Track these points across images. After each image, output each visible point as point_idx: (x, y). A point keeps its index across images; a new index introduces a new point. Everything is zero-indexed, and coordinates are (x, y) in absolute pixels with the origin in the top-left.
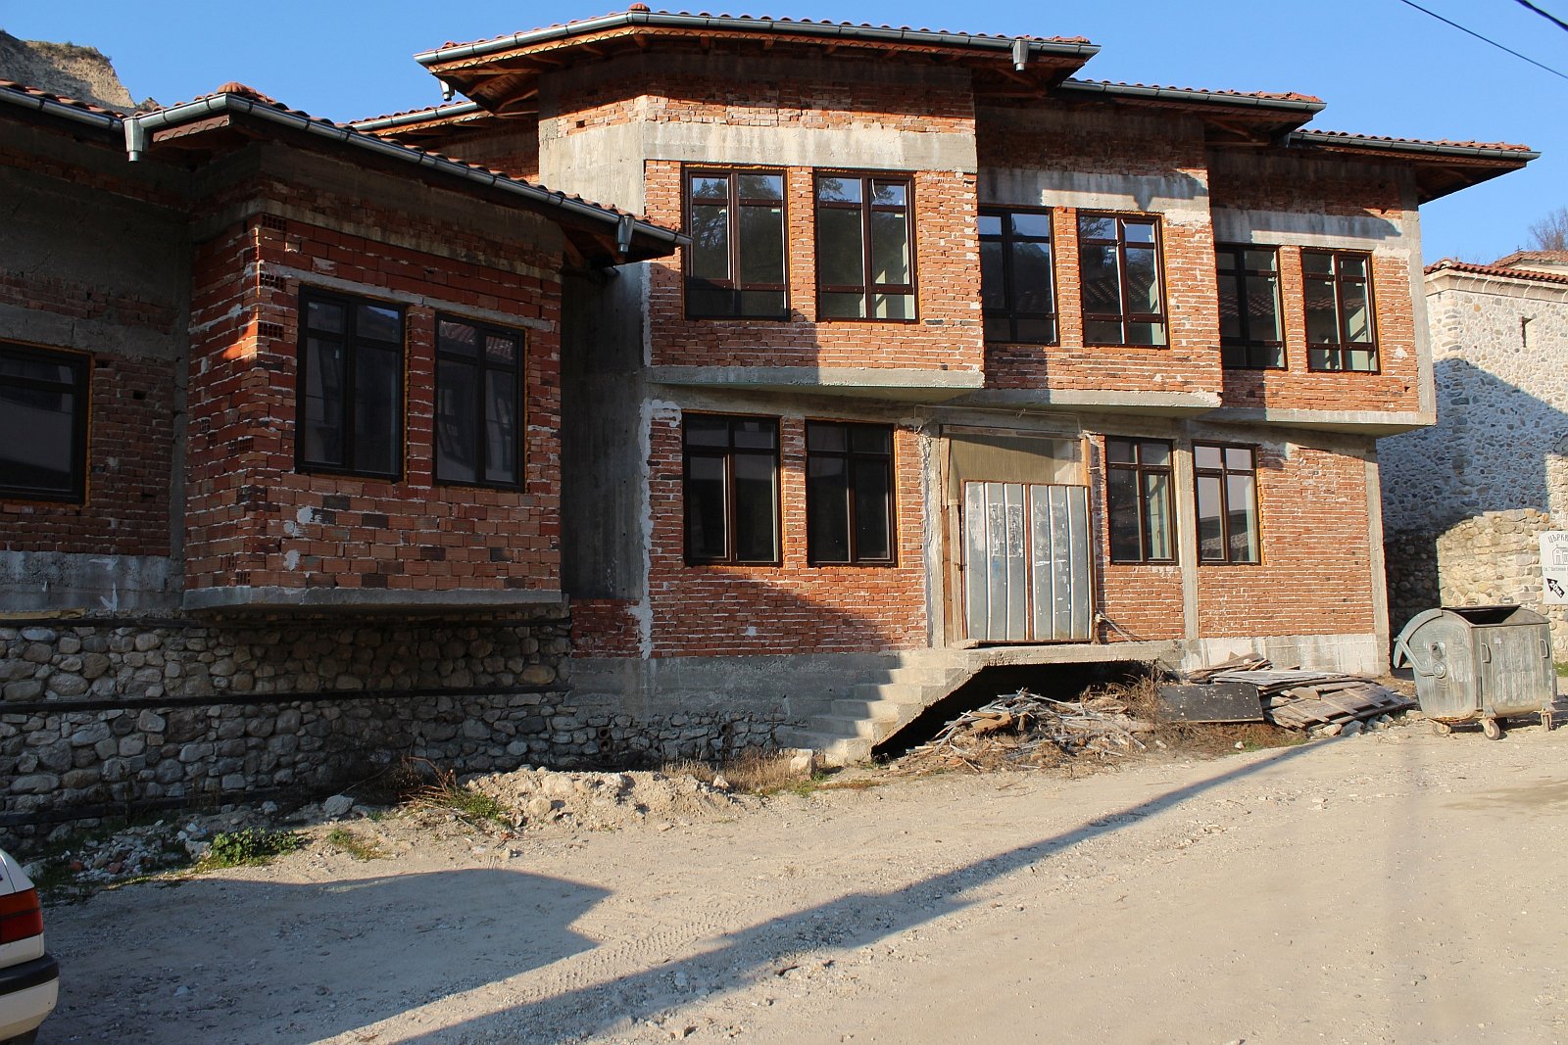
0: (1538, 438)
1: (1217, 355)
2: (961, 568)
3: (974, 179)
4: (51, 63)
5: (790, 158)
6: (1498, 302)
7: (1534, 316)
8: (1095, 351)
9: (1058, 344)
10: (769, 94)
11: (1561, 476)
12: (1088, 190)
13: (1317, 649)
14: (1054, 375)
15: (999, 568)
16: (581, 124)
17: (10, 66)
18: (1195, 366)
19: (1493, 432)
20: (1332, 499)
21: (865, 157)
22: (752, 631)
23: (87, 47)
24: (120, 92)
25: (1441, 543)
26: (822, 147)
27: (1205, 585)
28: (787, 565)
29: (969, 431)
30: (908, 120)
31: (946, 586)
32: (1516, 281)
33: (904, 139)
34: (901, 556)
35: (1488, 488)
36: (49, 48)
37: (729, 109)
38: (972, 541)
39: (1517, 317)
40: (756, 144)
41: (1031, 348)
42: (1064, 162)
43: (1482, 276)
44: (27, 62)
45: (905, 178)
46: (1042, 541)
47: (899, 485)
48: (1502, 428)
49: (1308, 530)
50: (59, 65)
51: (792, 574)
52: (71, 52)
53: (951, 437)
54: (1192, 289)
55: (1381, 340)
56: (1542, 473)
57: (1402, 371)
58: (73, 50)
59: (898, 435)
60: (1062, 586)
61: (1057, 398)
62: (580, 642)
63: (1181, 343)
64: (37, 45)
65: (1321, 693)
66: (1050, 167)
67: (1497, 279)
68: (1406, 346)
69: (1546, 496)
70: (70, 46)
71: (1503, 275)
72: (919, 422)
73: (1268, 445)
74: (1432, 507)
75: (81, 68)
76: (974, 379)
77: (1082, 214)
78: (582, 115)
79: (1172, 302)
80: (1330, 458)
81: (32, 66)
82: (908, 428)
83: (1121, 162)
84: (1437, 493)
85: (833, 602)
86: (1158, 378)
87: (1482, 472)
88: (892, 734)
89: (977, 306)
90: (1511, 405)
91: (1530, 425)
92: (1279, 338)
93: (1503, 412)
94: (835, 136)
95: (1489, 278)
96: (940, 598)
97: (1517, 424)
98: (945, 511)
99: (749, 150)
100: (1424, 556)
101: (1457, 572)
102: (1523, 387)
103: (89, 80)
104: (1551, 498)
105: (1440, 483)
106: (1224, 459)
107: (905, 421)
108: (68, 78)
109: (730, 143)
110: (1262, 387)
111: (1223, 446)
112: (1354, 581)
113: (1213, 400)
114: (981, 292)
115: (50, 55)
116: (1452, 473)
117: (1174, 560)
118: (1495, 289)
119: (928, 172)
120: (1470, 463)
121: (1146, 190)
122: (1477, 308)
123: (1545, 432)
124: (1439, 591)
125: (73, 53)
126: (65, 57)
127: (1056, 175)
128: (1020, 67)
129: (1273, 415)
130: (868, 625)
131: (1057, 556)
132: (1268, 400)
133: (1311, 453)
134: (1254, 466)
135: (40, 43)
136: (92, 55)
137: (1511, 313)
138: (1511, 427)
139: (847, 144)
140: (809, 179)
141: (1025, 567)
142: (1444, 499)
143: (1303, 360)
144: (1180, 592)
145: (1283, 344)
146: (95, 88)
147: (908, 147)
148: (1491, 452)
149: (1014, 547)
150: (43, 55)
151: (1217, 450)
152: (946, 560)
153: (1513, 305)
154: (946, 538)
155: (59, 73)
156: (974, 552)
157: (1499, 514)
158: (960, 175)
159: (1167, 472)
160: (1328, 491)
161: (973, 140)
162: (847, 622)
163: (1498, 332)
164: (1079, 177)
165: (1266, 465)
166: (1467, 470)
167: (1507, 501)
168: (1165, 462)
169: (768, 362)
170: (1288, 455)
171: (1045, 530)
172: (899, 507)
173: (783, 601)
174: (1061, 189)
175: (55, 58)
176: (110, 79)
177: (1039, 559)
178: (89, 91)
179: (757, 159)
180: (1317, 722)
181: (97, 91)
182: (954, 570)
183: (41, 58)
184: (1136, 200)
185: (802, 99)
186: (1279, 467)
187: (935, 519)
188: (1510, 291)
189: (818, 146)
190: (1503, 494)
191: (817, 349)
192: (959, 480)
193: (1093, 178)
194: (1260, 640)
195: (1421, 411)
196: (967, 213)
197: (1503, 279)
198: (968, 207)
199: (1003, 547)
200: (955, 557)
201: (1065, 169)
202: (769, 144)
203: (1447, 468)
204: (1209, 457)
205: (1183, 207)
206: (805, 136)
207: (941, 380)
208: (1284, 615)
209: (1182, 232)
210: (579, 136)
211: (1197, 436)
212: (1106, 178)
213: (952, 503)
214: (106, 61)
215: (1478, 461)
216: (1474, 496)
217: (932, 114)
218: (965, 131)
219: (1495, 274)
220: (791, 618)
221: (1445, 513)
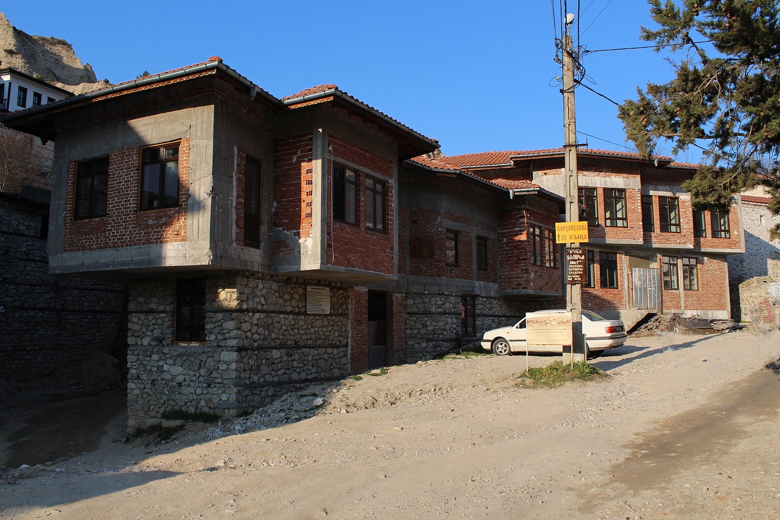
0: (765, 253)
1: (693, 234)
2: (632, 290)
3: (640, 191)
4: (44, 47)
5: (598, 185)
6: (753, 210)
7: (764, 215)
8: (664, 234)
9: (654, 232)
10: (593, 168)
11: (772, 266)
12: (661, 191)
13: (712, 314)
14: (654, 240)
15: (641, 290)
16: (546, 174)
17: (25, 47)
18: (687, 238)
19: (752, 252)
20: (716, 273)
21: (615, 185)
22: (590, 304)
23: (61, 39)
24: (76, 61)
25: (740, 286)
26: (605, 182)
27: (686, 295)
28: (596, 288)
29: (633, 254)
30: (625, 175)
31: (629, 294)
32: (759, 204)
33: (624, 180)
34: (619, 286)
35: (750, 269)
36: (43, 39)
37: (584, 172)
38: (634, 283)
39: (759, 215)
40: (590, 181)
41: (648, 233)
42: (655, 183)
43: (749, 203)
44: (33, 46)
45: (623, 190)
46: (650, 283)
47: (618, 268)
48: (754, 250)
49: (710, 281)
50: (48, 47)
51: (597, 290)
52: (53, 41)
53: (629, 256)
54: (687, 217)
55: (731, 229)
56: (766, 264)
57: (736, 238)
58: (54, 40)
59: (618, 255)
60: (654, 295)
61: (654, 246)
62: (556, 306)
63: (684, 231)
64: (37, 38)
65: (722, 323)
66: (652, 184)
67: (753, 203)
68: (737, 231)
69: (767, 272)
70: (53, 38)
71: (755, 202)
72: (622, 252)
73: (700, 258)
74: (732, 275)
75: (58, 49)
76: (641, 242)
77: (660, 197)
78: (546, 171)
79: (681, 220)
80: (715, 261)
81: (35, 48)
82: (620, 253)
83: (669, 183)
84: (734, 270)
85: (606, 297)
86: (678, 241)
87: (749, 264)
88: (631, 328)
89: (641, 223)
90: (757, 243)
91: (763, 249)
92: (704, 229)
93: (755, 245)
94: (608, 179)
95: (751, 203)
96: (627, 297)
97: (759, 249)
98: (628, 275)
99: (588, 183)
100: (735, 290)
101: (745, 294)
102: (761, 237)
103: (62, 55)
104: (769, 272)
105: (735, 267)
106: (689, 262)
107: (619, 252)
108: (52, 54)
109: (584, 181)
110: (700, 242)
111: (689, 258)
112: (722, 295)
113: (691, 247)
114: (642, 220)
115: (43, 43)
116: (739, 264)
117: (678, 289)
118: (753, 206)
119: (629, 189)
120: (745, 261)
121: (675, 190)
122: (747, 213)
123: (767, 251)
124: (739, 300)
125: (55, 42)
126: (51, 44)
127: (653, 186)
128: (656, 165)
129: (703, 250)
130: (613, 304)
131: (653, 287)
132: (702, 246)
133: (711, 260)
134: (697, 263)
135: (39, 37)
136: (63, 43)
137: (757, 214)
138: (757, 250)
139: (611, 182)
140: (602, 191)
141: (645, 289)
142: (736, 272)
143: (710, 235)
144: (680, 297)
145: (705, 230)
146: (65, 59)
147: (625, 182)
148: (751, 258)
149: (644, 284)
150: (40, 42)
151: (688, 259)
152: (629, 287)
153: (758, 211)
154: (629, 282)
155: (48, 51)
156: (635, 285)
157: (759, 277)
158: (637, 190)
159: (676, 265)
160: (715, 270)
161: (640, 181)
162: (609, 303)
163: (753, 220)
164: (659, 187)
165: (699, 263)
166: (744, 264)
167: (756, 273)
168: (675, 262)
169: (595, 237)
170: (705, 261)
171: (650, 280)
172: (618, 273)
173: (596, 297)
174: (654, 190)
175: (46, 44)
176: (72, 55)
177: (649, 288)
178: (62, 60)
179: (590, 185)
180: (723, 329)
181: (65, 60)
182: (630, 290)
183: (39, 44)
184: (673, 193)
185: (601, 170)
186: (703, 264)
187: (626, 277)
188: (757, 207)
189: (604, 182)
190: (755, 271)
191: (605, 234)
192: (631, 266)
193: (662, 187)
194: (699, 311)
195: (741, 249)
196: (639, 200)
197: (755, 203)
198: (639, 198)
199: (641, 284)
200: (631, 287)
201: (655, 185)
202: (593, 182)
203: (738, 263)
204: (686, 261)
205: (684, 195)
206: (601, 179)
207: (633, 242)
208: (704, 304)
209: (684, 202)
210: (545, 177)
211: (683, 255)
212: (665, 187)
213: (630, 273)
214: (70, 46)
215: (747, 261)
216: (746, 271)
217: (630, 174)
218: (638, 178)
219: (753, 202)
220: (598, 301)
221: (737, 277)
